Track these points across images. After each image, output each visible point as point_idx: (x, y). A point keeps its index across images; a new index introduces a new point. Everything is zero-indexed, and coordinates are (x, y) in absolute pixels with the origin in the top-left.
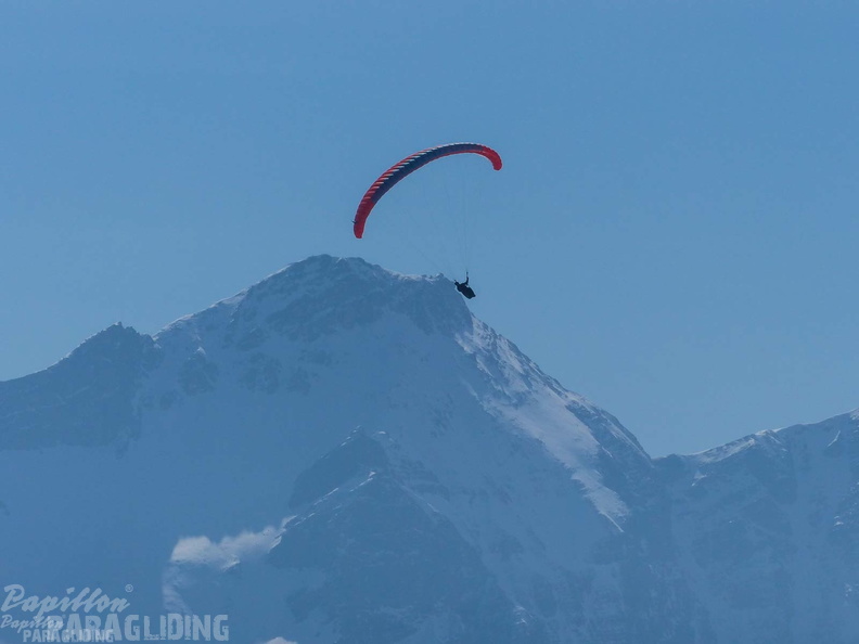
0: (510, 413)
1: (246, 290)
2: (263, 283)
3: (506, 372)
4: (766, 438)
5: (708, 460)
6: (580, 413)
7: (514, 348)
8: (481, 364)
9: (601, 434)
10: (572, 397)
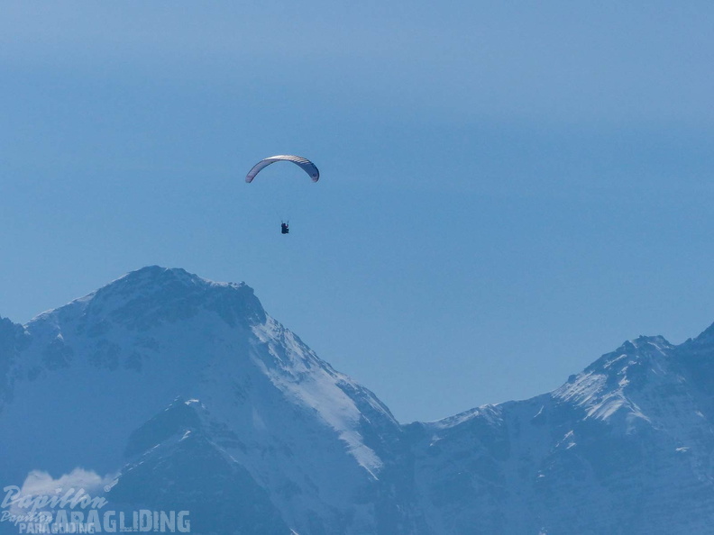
0: (294, 388)
1: (94, 291)
2: (108, 286)
3: (291, 356)
4: (487, 410)
5: (443, 426)
6: (347, 390)
7: (297, 339)
8: (272, 351)
9: (362, 406)
10: (340, 377)
